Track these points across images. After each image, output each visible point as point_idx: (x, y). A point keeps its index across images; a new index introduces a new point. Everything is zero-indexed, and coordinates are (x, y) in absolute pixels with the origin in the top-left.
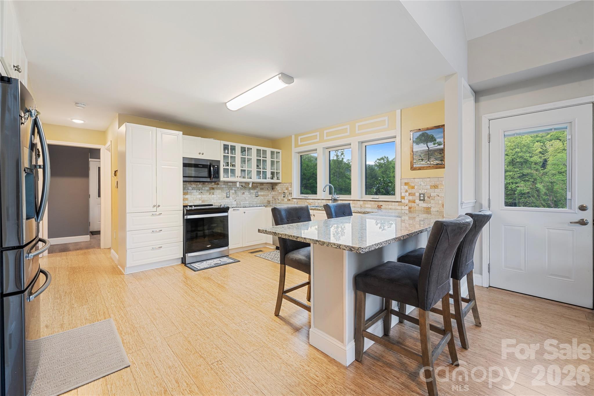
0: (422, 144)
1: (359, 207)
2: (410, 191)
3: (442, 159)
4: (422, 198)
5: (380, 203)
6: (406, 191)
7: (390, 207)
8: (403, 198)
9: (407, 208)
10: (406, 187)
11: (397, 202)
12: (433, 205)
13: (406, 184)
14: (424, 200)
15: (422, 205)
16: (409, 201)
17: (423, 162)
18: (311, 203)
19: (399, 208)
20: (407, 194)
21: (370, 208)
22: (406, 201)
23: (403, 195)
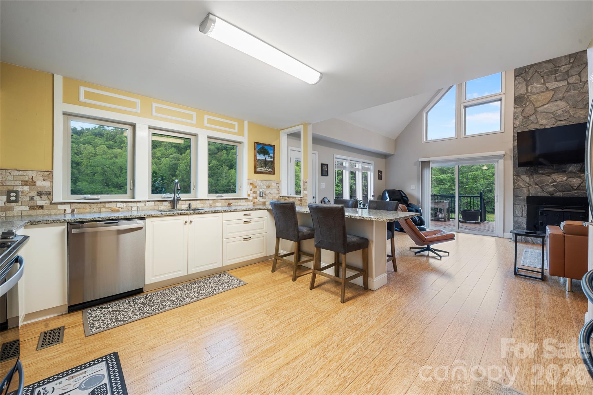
0: (262, 155)
1: (207, 207)
2: (254, 190)
3: (273, 168)
4: (261, 195)
5: (230, 200)
6: (251, 190)
7: (239, 204)
8: (249, 195)
9: (252, 203)
10: (251, 187)
11: (245, 199)
12: (267, 200)
13: (251, 184)
14: (262, 197)
15: (262, 200)
16: (254, 198)
17: (262, 169)
18: (119, 209)
19: (246, 204)
20: (252, 192)
21: (220, 206)
22: (251, 198)
23: (249, 193)
